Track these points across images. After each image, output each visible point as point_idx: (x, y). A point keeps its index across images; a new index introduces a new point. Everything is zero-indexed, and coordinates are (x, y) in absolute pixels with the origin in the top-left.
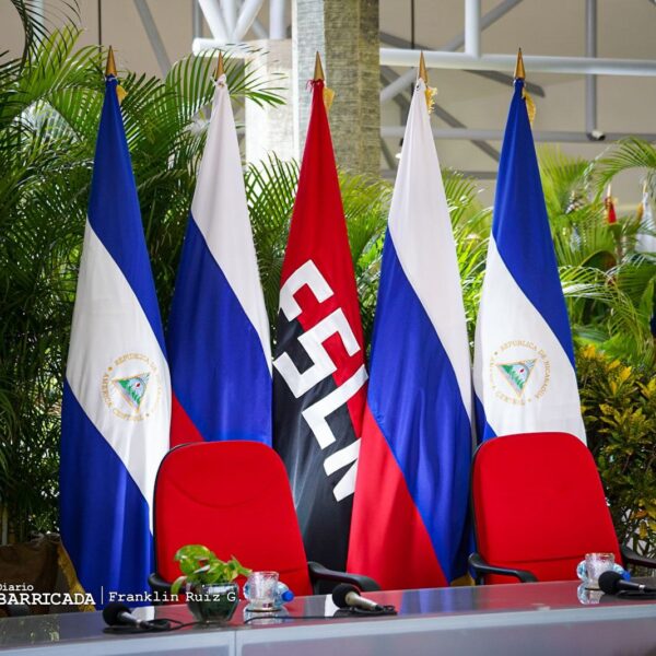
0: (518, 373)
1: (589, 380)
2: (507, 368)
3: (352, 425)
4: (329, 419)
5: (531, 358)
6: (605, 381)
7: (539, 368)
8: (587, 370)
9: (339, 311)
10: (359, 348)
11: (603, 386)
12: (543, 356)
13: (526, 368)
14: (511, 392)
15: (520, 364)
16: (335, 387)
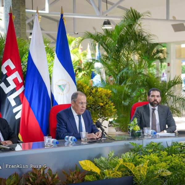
0: (62, 87)
1: (79, 89)
2: (60, 86)
3: (20, 100)
4: (14, 99)
5: (65, 83)
6: (83, 89)
7: (67, 86)
8: (78, 87)
9: (17, 72)
10: (22, 81)
11: (82, 90)
12: (69, 83)
13: (64, 86)
14: (61, 92)
15: (63, 85)
16: (16, 91)
